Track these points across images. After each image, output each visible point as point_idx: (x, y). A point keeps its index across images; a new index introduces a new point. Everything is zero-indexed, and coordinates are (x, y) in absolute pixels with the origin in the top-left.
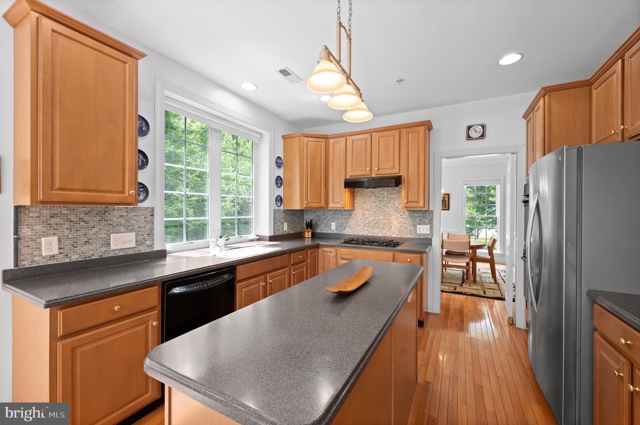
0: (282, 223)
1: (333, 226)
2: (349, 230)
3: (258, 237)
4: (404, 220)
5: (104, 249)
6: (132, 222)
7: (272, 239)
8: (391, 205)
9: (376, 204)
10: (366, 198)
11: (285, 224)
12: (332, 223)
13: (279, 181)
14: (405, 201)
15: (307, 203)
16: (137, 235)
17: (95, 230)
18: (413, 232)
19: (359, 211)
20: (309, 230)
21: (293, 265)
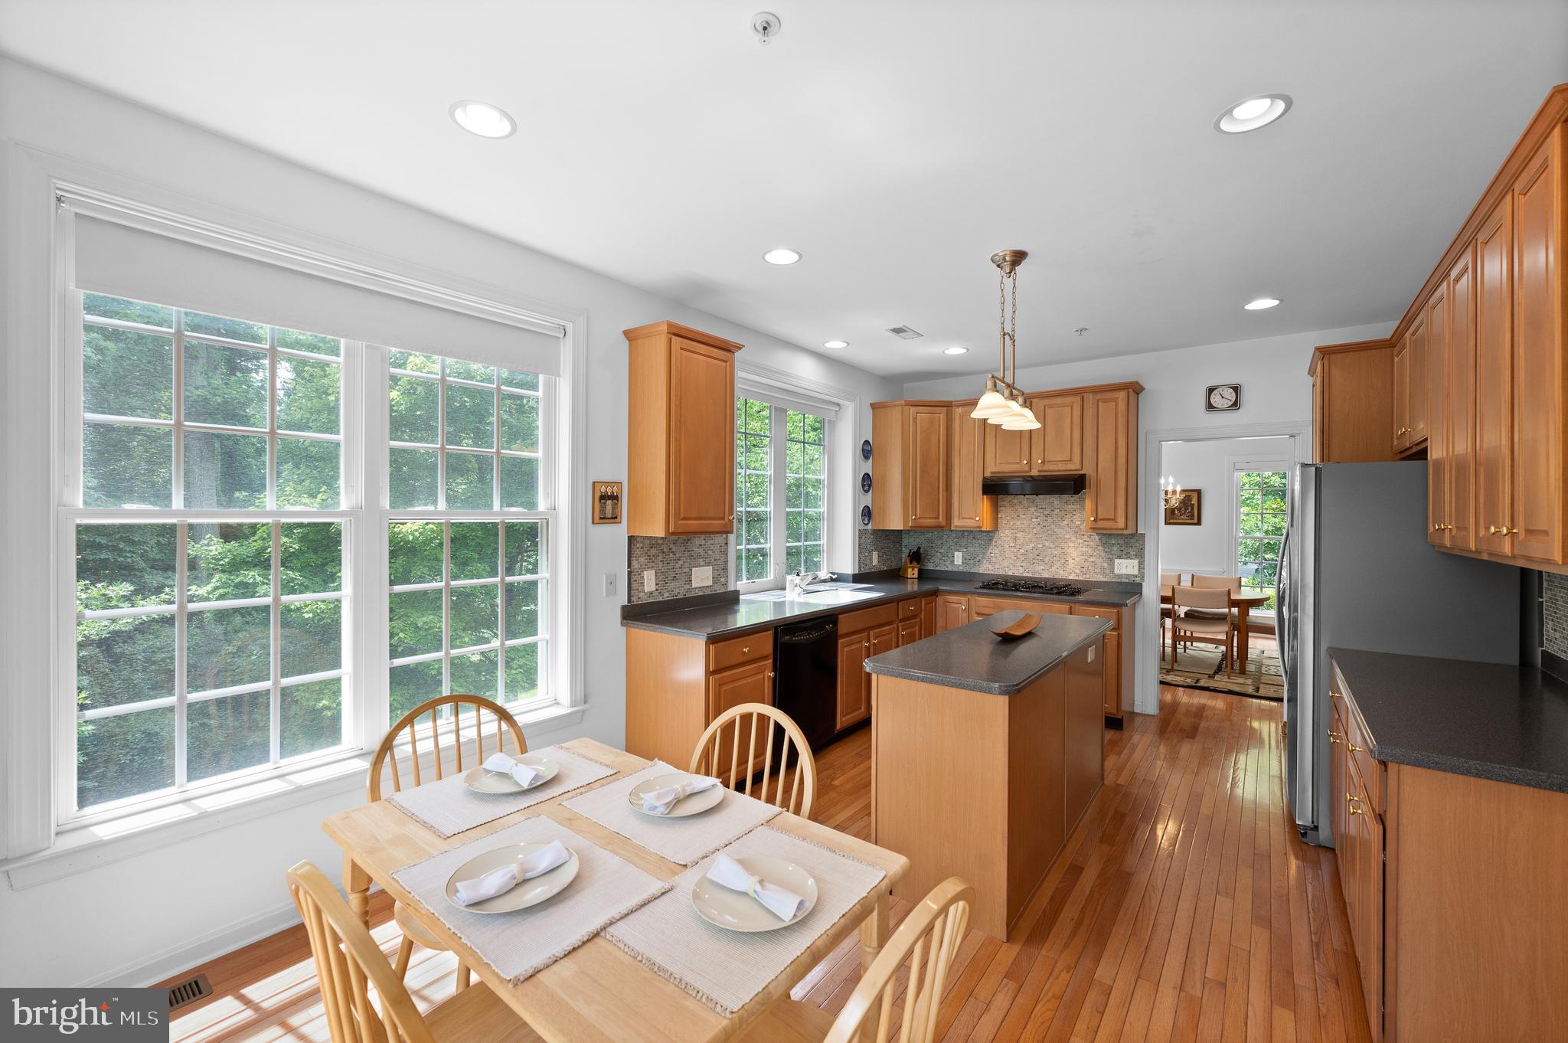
0: (870, 553)
1: (958, 558)
2: (988, 566)
3: (836, 576)
4: (1090, 550)
5: (687, 587)
6: (710, 552)
7: (857, 578)
8: (1066, 522)
9: (1039, 520)
10: (1020, 510)
11: (875, 555)
12: (956, 553)
13: (867, 482)
14: (1092, 519)
15: (915, 519)
16: (714, 569)
17: (681, 562)
18: (1108, 571)
19: (1007, 532)
20: (915, 564)
21: (901, 621)
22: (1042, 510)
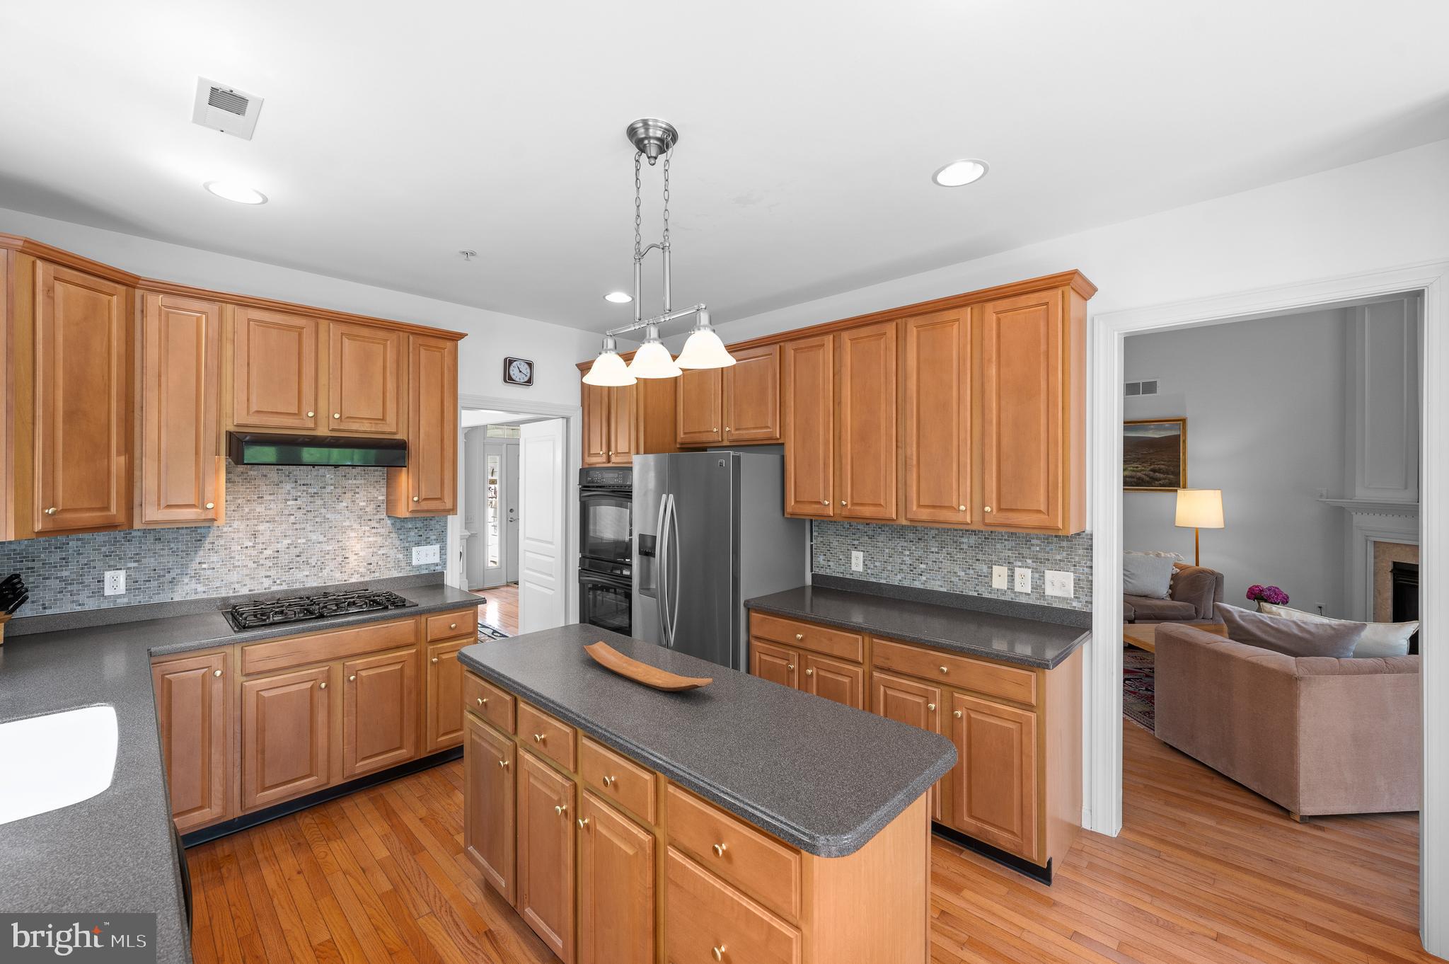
1: (115, 582)
2: (193, 585)
4: (379, 539)
8: (345, 504)
9: (299, 502)
10: (264, 488)
12: (108, 574)
14: (416, 499)
18: (403, 564)
22: (305, 488)
